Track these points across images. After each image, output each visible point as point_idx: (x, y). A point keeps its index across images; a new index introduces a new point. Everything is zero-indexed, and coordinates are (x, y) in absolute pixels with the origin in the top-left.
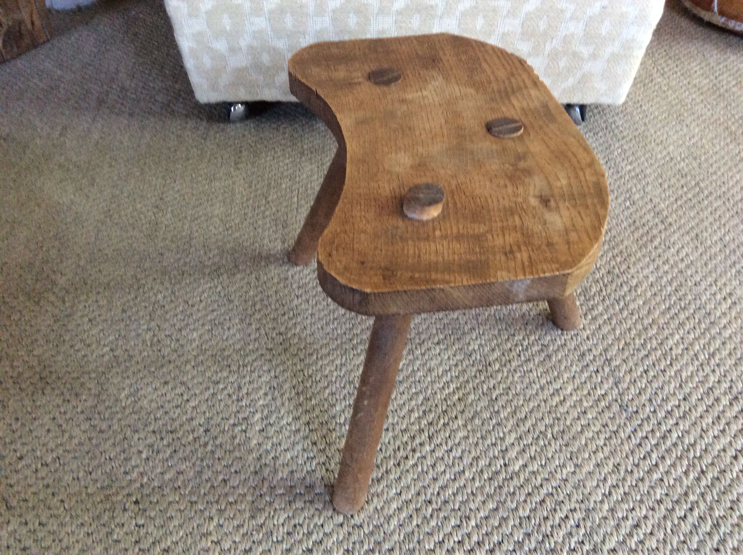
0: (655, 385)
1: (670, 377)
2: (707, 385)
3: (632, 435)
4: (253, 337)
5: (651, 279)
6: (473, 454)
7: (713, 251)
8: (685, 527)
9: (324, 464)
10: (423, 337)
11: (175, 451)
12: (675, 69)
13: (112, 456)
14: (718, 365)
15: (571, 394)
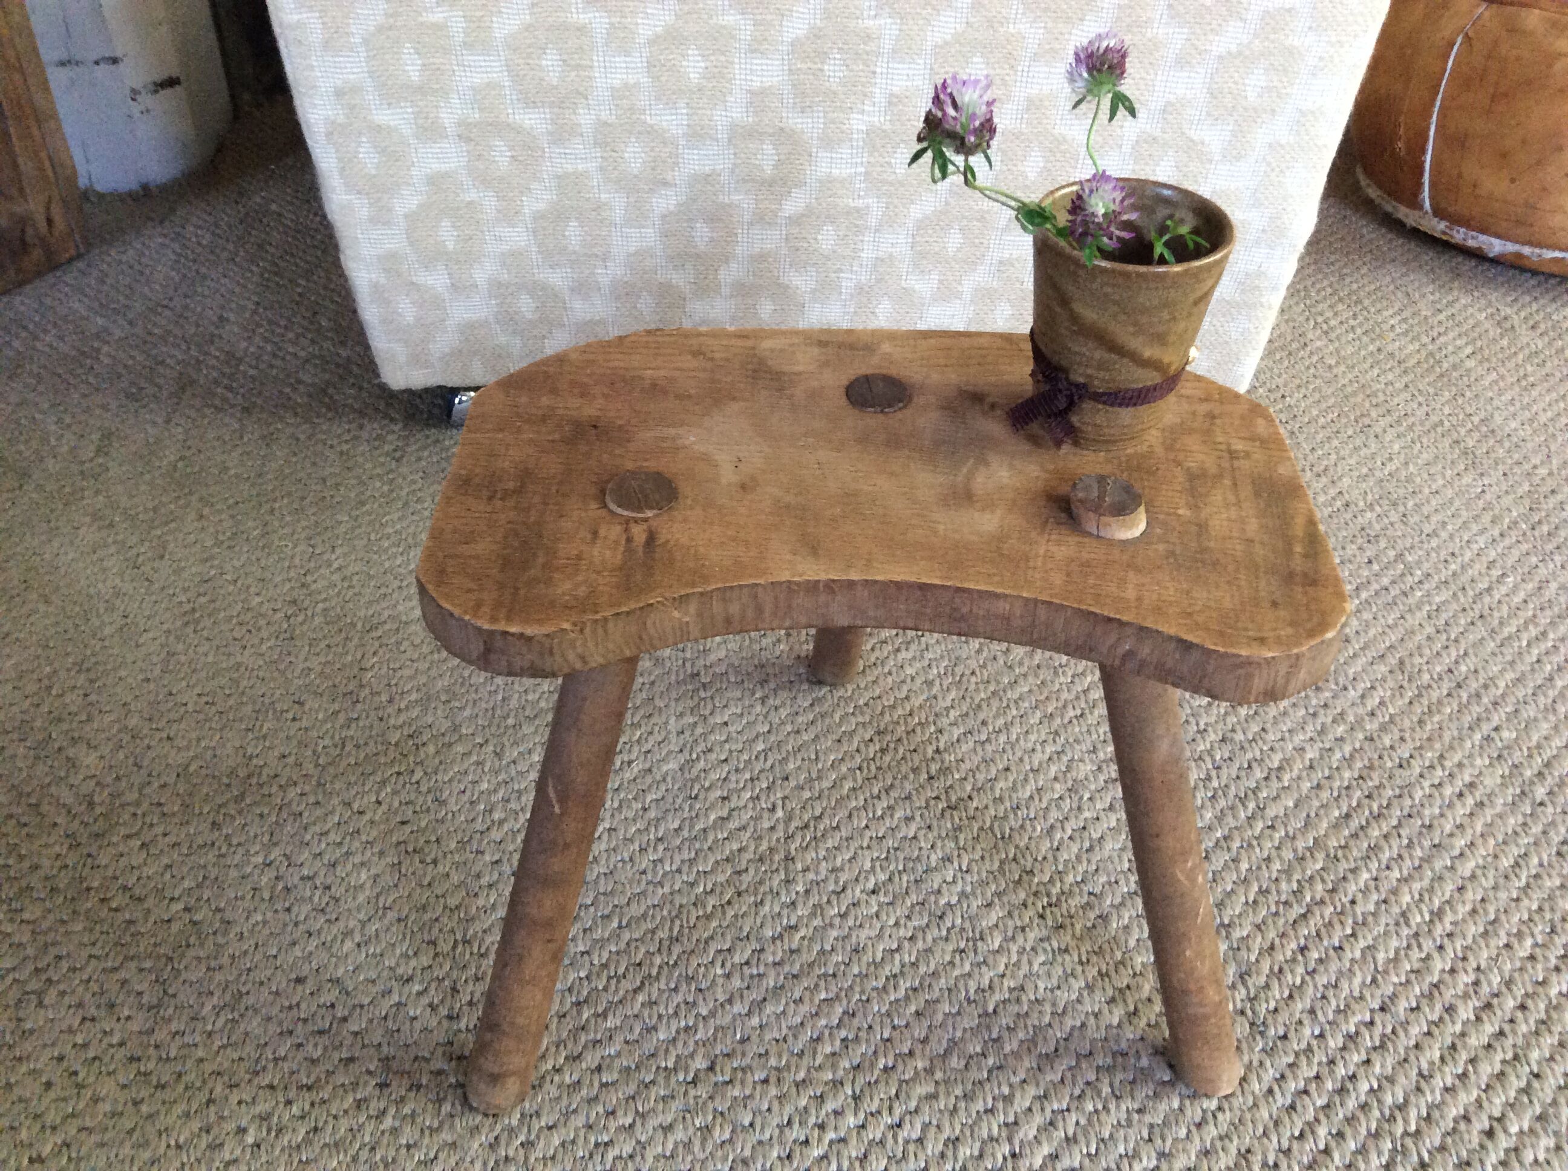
0: (1322, 980)
1: (1353, 961)
2: (1428, 980)
3: (1276, 1088)
4: (485, 881)
5: (1310, 754)
6: (947, 1133)
7: (1435, 695)
9: (631, 1157)
10: (843, 877)
11: (316, 1129)
12: (1352, 322)
13: (182, 1140)
14: (1450, 935)
15: (1149, 1000)
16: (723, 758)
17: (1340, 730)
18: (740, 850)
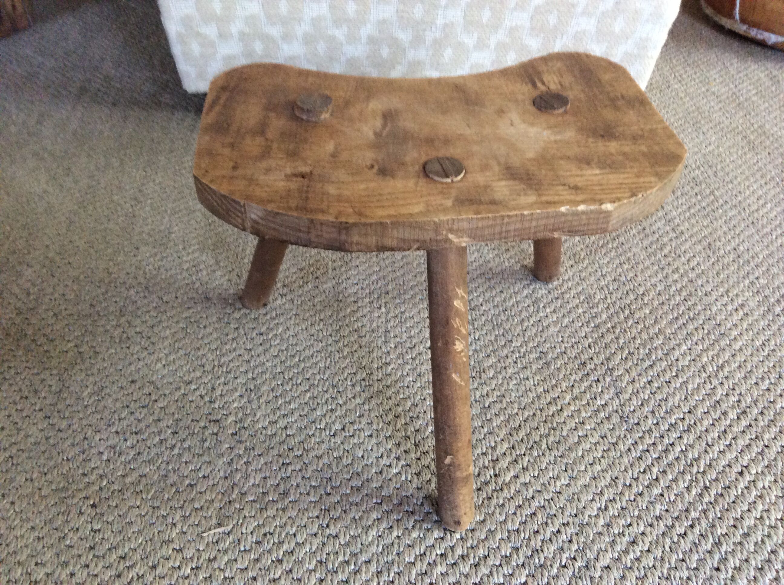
0: (659, 397)
1: (675, 388)
2: (714, 398)
3: (632, 448)
4: (230, 337)
5: (659, 288)
7: (726, 261)
8: (685, 545)
9: (300, 470)
10: (414, 341)
11: (139, 453)
12: (694, 76)
13: (70, 457)
14: (727, 378)
15: (569, 404)
16: (355, 282)
17: (676, 276)
18: (362, 327)
